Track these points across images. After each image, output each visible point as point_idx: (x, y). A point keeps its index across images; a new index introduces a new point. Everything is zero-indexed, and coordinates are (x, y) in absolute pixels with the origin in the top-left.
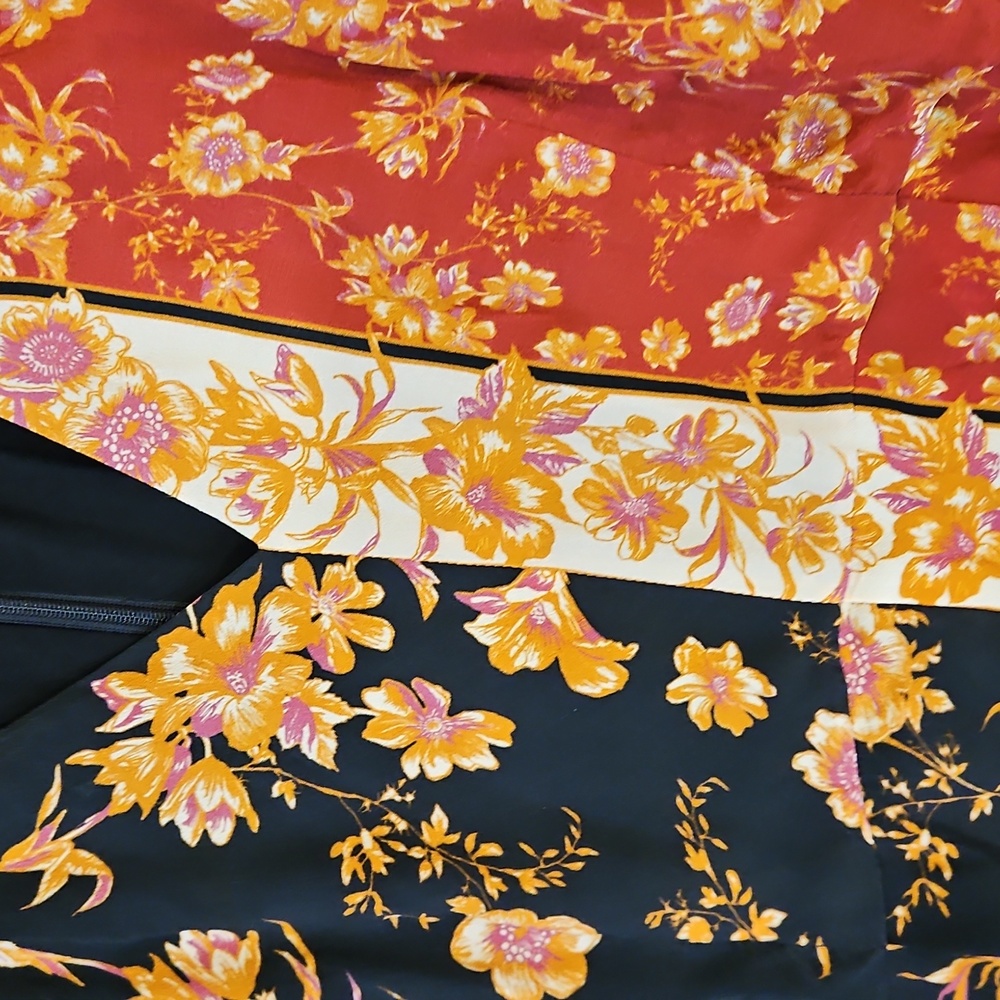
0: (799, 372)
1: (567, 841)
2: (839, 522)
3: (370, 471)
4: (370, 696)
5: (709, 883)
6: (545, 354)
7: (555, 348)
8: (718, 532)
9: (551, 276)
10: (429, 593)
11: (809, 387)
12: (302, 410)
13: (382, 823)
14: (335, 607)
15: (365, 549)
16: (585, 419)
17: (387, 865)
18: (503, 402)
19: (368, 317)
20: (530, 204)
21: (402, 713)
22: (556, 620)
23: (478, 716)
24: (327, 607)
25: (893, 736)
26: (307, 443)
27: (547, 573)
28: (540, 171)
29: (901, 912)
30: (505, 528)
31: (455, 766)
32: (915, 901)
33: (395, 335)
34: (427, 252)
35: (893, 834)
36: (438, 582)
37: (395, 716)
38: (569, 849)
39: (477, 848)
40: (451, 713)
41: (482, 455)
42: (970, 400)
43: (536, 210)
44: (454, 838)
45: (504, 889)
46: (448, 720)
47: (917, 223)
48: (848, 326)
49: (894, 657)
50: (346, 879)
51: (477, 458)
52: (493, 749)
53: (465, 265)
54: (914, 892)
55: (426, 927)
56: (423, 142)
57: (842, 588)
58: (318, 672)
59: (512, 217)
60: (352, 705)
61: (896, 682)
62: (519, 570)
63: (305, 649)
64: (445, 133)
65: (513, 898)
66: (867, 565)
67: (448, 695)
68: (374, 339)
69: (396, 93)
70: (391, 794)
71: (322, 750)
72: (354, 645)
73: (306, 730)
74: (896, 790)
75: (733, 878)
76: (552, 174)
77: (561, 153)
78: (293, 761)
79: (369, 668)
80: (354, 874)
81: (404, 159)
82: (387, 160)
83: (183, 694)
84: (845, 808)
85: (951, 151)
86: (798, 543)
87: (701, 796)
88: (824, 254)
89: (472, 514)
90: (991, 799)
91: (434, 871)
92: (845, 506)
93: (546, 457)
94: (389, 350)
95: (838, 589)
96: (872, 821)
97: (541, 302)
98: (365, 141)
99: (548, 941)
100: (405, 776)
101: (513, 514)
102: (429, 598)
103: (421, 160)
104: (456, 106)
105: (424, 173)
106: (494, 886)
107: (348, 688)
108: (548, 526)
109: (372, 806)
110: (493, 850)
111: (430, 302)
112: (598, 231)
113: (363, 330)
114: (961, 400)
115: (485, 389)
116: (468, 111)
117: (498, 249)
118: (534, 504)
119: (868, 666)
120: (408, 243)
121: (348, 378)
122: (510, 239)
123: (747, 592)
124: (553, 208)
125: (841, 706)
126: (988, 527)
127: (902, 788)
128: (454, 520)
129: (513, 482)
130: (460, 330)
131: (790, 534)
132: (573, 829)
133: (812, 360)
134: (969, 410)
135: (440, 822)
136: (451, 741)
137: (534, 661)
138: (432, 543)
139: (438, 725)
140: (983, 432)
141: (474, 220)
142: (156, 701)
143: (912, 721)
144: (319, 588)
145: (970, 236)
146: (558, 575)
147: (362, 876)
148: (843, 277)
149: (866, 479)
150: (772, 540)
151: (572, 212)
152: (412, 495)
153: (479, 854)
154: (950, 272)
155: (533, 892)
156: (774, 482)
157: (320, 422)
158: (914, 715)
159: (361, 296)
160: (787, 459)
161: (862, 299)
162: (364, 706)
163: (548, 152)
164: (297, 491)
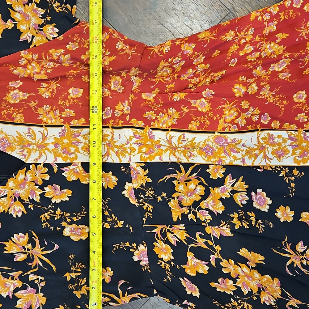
0: (119, 123)
1: (82, 211)
2: (128, 149)
3: (44, 148)
4: (45, 188)
5: (109, 217)
6: (72, 124)
7: (74, 123)
8: (107, 152)
9: (73, 111)
10: (56, 169)
11: (120, 125)
12: (33, 139)
13: (49, 212)
14: (39, 173)
15: (44, 162)
16: (81, 134)
17: (49, 218)
18: (66, 132)
19: (43, 121)
20: (68, 100)
21: (52, 191)
22: (79, 171)
23: (65, 190)
24: (38, 173)
25: (140, 187)
26: (34, 144)
27: (77, 163)
28: (69, 94)
29: (144, 219)
30: (69, 156)
31: (61, 200)
32: (146, 217)
33: (47, 124)
34: (52, 109)
35: (141, 204)
36: (57, 166)
37: (50, 192)
38: (82, 213)
39: (66, 214)
40: (60, 190)
41: (64, 144)
42: (149, 126)
43: (69, 100)
44: (62, 213)
45: (71, 221)
46: (60, 192)
47: (135, 97)
48: (126, 115)
49: (141, 172)
50: (42, 221)
51: (63, 144)
52: (68, 196)
53: (58, 110)
54: (146, 215)
55: (58, 230)
56: (50, 92)
57: (130, 160)
58: (36, 185)
59: (66, 102)
60: (42, 190)
61: (141, 177)
62: (72, 163)
63: (34, 181)
64: (53, 90)
65: (72, 222)
66: (133, 156)
67: (60, 187)
68: (43, 125)
69: (45, 85)
70: (50, 206)
71: (37, 199)
72: (42, 179)
73: (34, 195)
74: (141, 196)
75: (113, 215)
76: (71, 95)
77: (73, 91)
78: (32, 201)
79: (45, 183)
80: (44, 220)
81: (47, 95)
82: (44, 95)
83: (12, 189)
84: (132, 200)
85: (140, 84)
86: (121, 153)
87: (107, 201)
88: (120, 103)
89: (63, 154)
90: (161, 198)
91: (58, 218)
92: (128, 146)
93: (75, 142)
94: (46, 126)
95: (129, 160)
96: (137, 203)
97: (72, 116)
98: (40, 93)
99: (81, 231)
100: (52, 203)
101: (70, 153)
102: (56, 170)
103: (50, 95)
104: (55, 85)
105: (50, 97)
106: (69, 220)
107: (42, 187)
108: (76, 155)
109: (47, 209)
110: (69, 214)
111: (52, 117)
112: (80, 103)
113: (42, 124)
114: (147, 126)
115: (62, 130)
116: (57, 86)
117: (64, 107)
118: (74, 151)
119: (136, 174)
120: (48, 108)
121: (40, 132)
122: (66, 105)
123: (113, 162)
124: (72, 100)
125: (131, 181)
126: (156, 148)
127: (142, 196)
128: (60, 156)
129: (70, 148)
130: (57, 121)
131: (120, 151)
132: (83, 209)
133: (120, 121)
134: (149, 128)
135: (59, 210)
136: (60, 195)
137: (75, 178)
138: (56, 160)
139: (58, 193)
140: (152, 132)
141: (59, 103)
142: (8, 191)
143: (143, 184)
144: (36, 170)
145: (145, 98)
146: (79, 163)
147: (45, 220)
148: (124, 106)
149: (131, 140)
150: (117, 153)
151: (75, 100)
152: (52, 152)
153: (66, 215)
154: (142, 104)
155: (76, 221)
156: (115, 142)
157: (36, 140)
158: (144, 183)
159: (41, 117)
160: (116, 138)
161: (128, 110)
162: (45, 190)
163: (70, 91)
164: (32, 152)
